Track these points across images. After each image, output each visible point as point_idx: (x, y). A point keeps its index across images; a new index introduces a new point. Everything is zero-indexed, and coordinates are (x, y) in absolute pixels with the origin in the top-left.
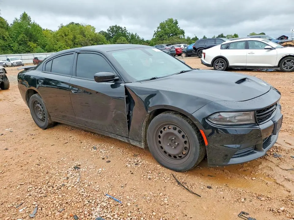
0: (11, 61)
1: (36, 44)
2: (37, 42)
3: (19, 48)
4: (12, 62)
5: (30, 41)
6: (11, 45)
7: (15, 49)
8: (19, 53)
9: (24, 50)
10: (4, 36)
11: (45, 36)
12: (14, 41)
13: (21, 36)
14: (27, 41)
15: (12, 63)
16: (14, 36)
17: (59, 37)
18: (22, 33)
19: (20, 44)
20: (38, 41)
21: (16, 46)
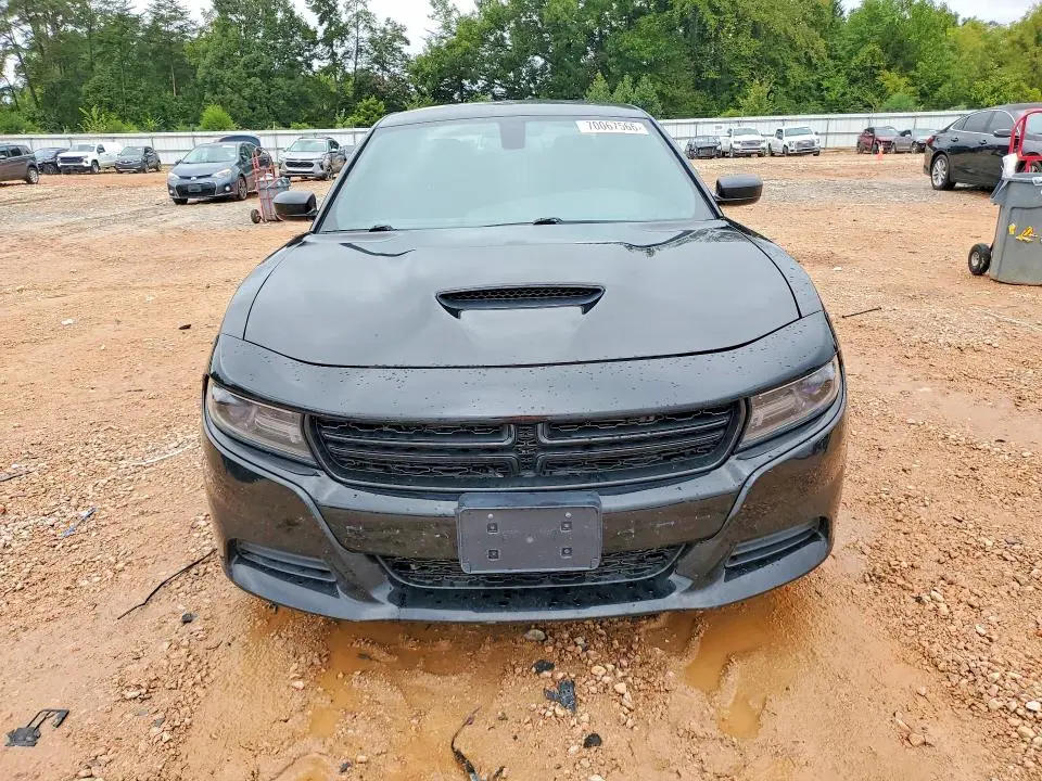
0: (784, 138)
1: (907, 79)
2: (912, 72)
3: (844, 94)
4: (786, 140)
5: (888, 68)
6: (825, 84)
7: (831, 96)
8: (841, 112)
9: (858, 99)
10: (812, 53)
11: (952, 49)
12: (839, 71)
13: (863, 53)
14: (878, 68)
15: (787, 144)
16: (843, 53)
17: (1011, 49)
18: (873, 39)
19: (854, 81)
20: (916, 69)
21: (837, 85)
